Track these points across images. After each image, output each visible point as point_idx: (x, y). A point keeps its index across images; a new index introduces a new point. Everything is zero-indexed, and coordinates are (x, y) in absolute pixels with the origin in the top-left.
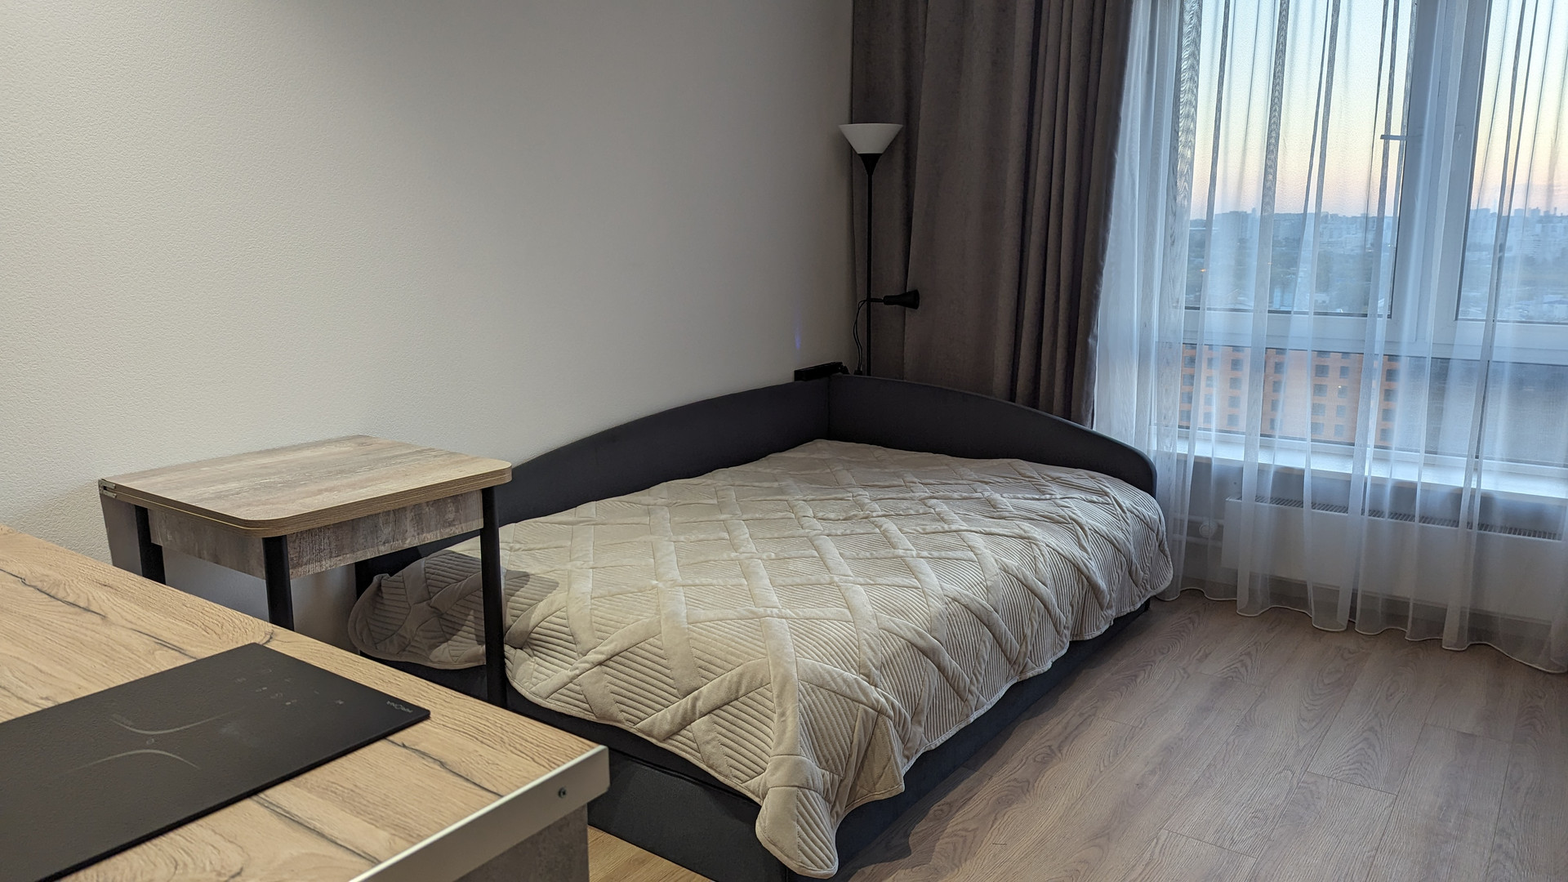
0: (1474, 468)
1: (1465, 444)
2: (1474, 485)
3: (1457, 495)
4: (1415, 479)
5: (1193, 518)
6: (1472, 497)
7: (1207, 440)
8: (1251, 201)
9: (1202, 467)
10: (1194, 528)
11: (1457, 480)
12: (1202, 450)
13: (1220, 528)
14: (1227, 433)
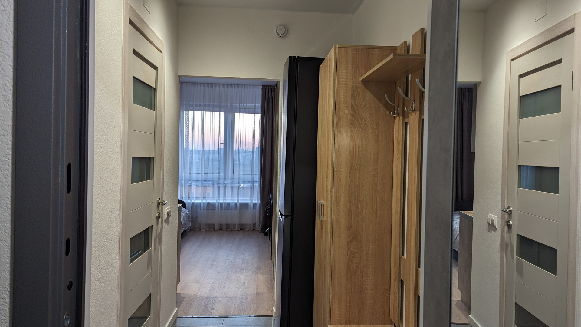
0: (238, 200)
1: (237, 196)
2: (238, 202)
3: (236, 204)
4: (229, 202)
5: (192, 215)
6: (238, 204)
7: (193, 199)
8: (200, 148)
9: (193, 204)
10: (192, 217)
11: (236, 202)
12: (193, 201)
13: (197, 216)
14: (197, 198)
